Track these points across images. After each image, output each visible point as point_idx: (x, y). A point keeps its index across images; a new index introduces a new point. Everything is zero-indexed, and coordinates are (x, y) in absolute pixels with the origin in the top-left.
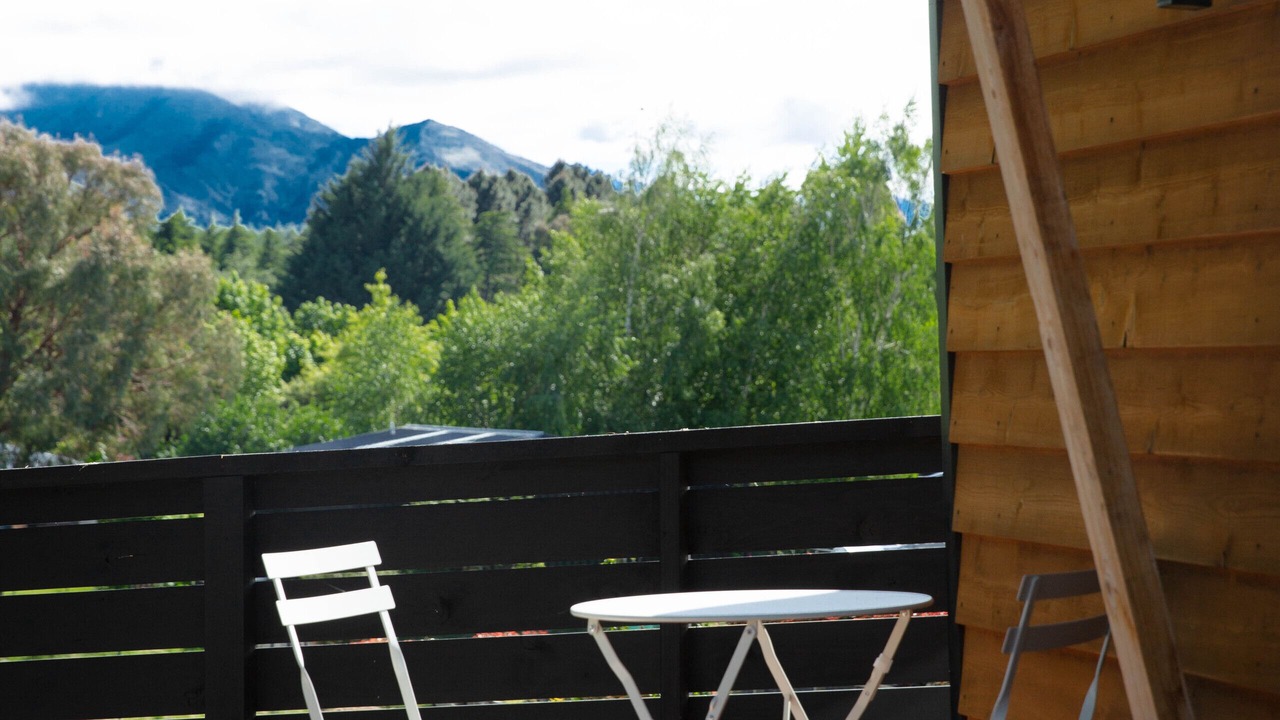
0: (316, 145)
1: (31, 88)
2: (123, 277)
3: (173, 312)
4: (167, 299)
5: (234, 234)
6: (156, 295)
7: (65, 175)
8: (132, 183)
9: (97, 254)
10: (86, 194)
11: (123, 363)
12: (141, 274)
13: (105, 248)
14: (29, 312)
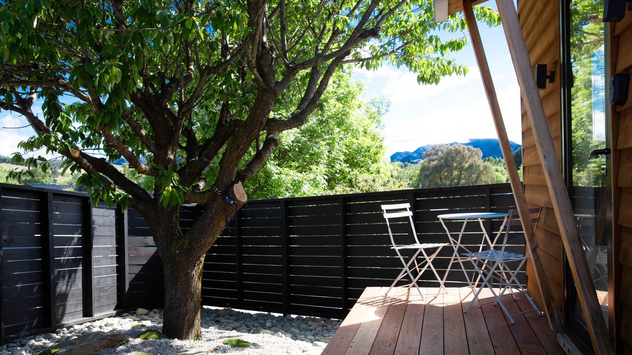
0: (515, 146)
1: (471, 140)
2: (476, 167)
3: (484, 172)
4: (483, 169)
5: (500, 160)
6: (482, 169)
7: (467, 151)
8: (478, 152)
9: (472, 163)
10: (471, 154)
11: (477, 180)
12: (479, 166)
13: (473, 162)
14: (462, 172)
